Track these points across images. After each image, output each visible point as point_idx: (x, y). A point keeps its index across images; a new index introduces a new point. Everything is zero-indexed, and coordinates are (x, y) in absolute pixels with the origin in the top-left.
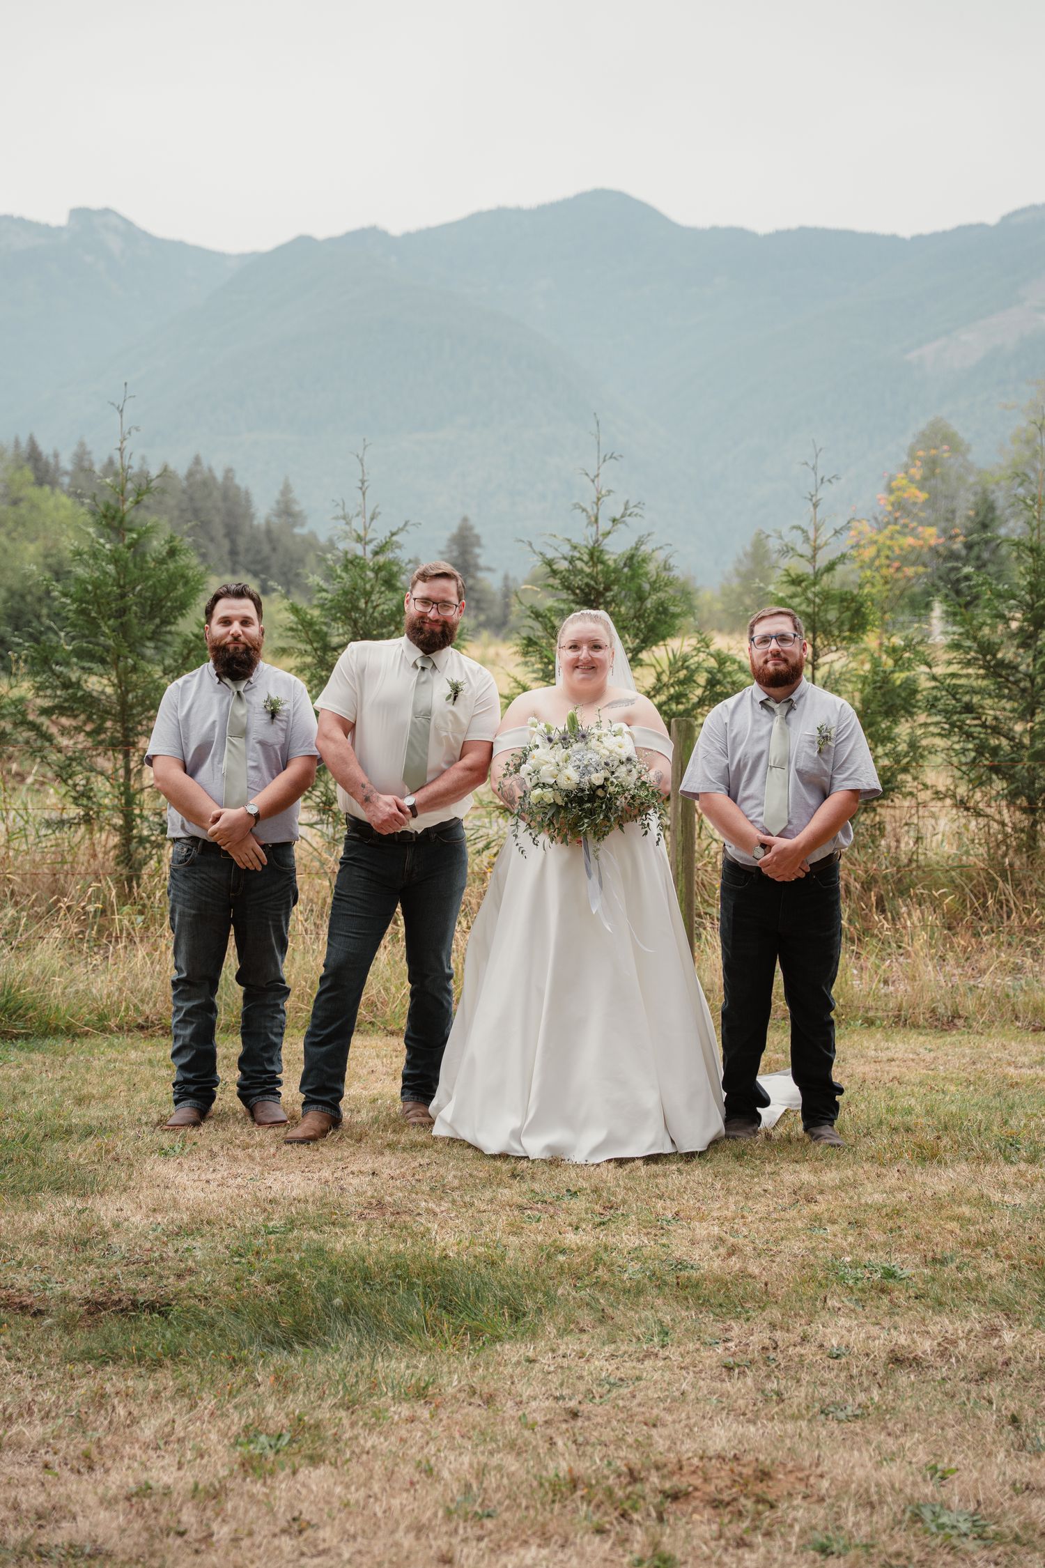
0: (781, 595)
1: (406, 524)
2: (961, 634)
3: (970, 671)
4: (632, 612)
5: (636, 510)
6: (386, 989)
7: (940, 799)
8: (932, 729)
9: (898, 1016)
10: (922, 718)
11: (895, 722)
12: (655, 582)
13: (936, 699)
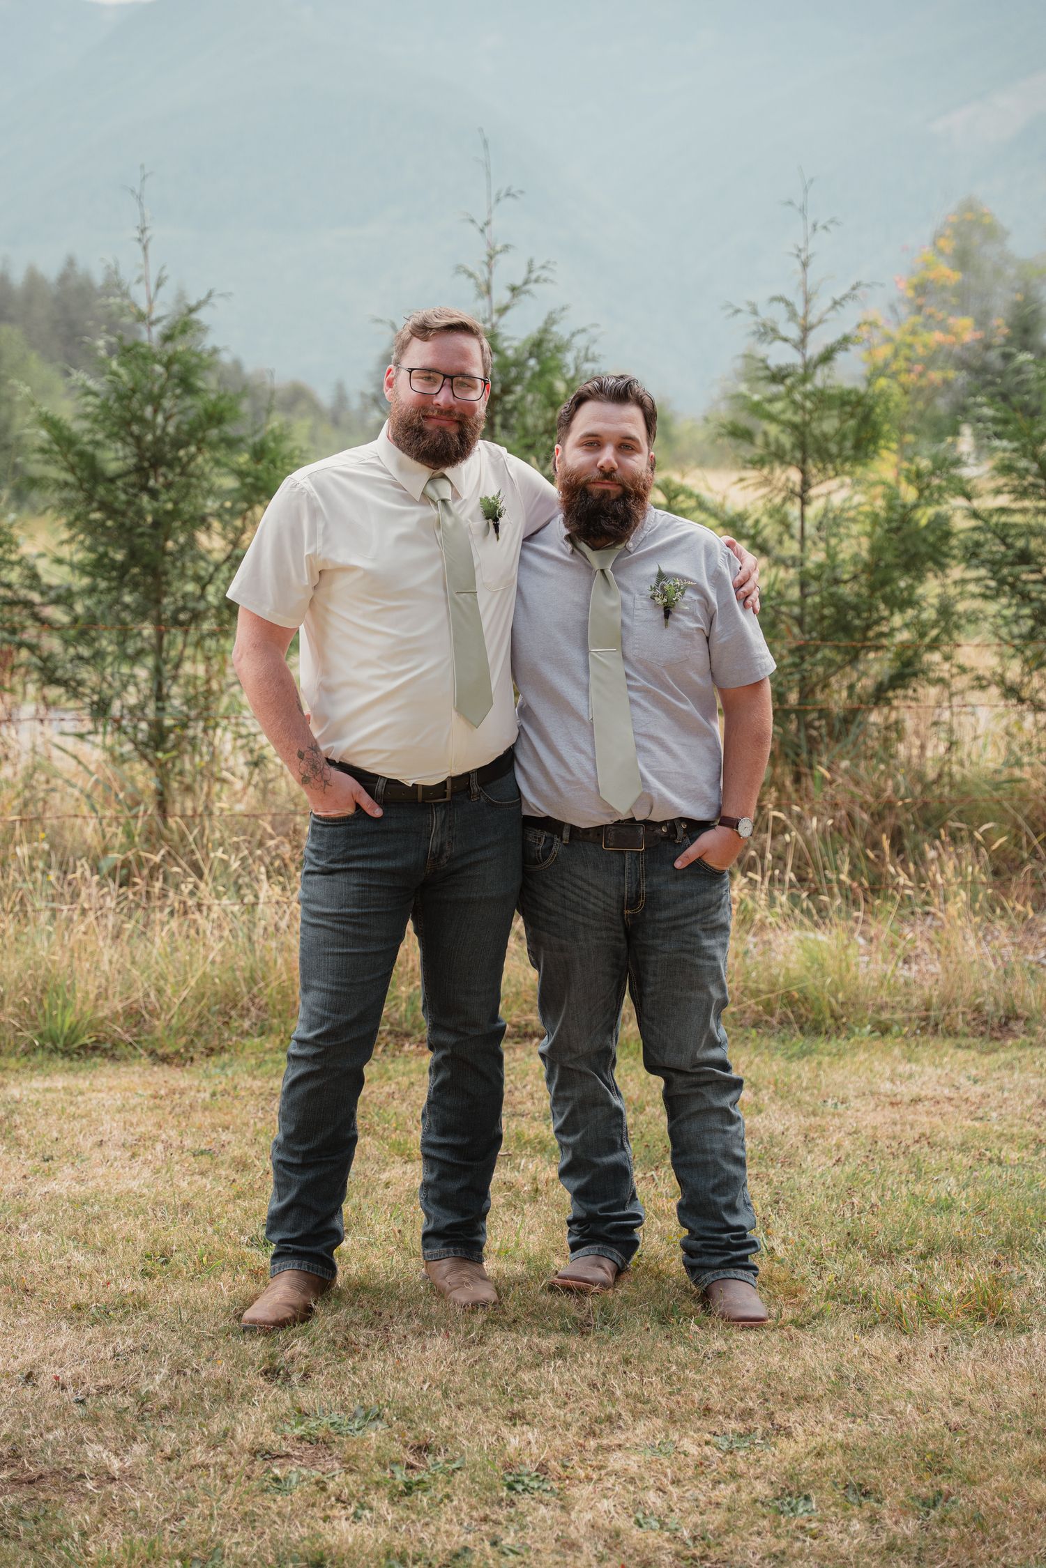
0: (756, 397)
1: (210, 295)
2: (1015, 450)
3: (1027, 503)
4: (541, 423)
5: (545, 274)
6: (160, 991)
7: (982, 688)
8: (972, 588)
9: (926, 1019)
10: (957, 571)
11: (920, 578)
12: (573, 379)
13: (978, 544)
